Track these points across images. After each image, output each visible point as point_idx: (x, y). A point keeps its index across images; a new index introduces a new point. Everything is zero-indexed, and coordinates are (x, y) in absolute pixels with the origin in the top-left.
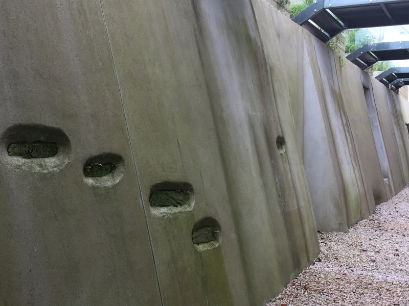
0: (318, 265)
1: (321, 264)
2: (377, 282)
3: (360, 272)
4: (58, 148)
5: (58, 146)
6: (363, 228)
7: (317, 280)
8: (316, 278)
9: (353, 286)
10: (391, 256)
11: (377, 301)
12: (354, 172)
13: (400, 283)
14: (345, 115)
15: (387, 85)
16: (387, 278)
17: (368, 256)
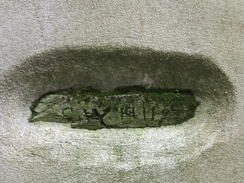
4: (198, 104)
5: (198, 99)
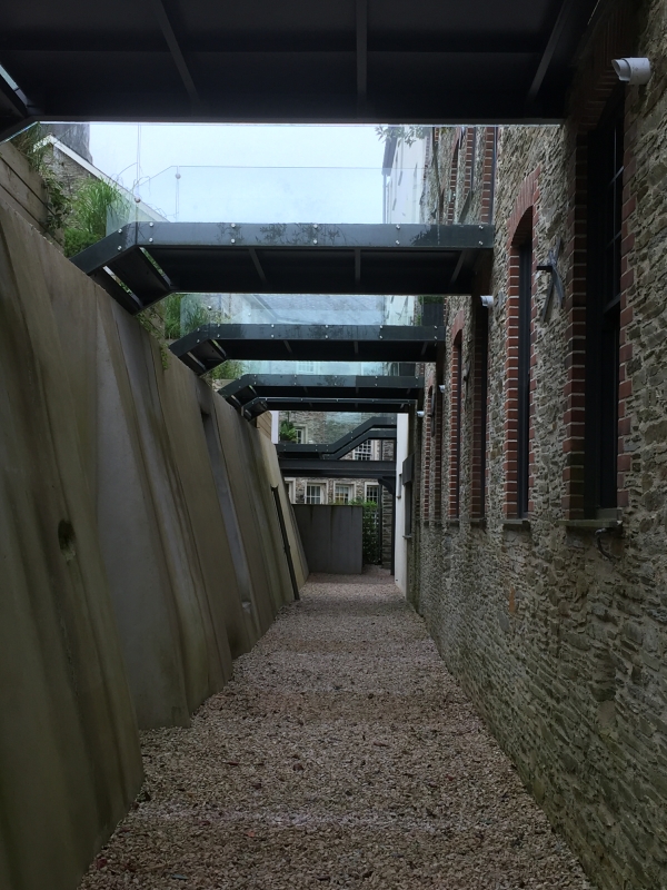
0: (145, 810)
1: (153, 805)
2: (276, 834)
3: (235, 816)
6: (218, 713)
7: (152, 845)
8: (150, 841)
9: (230, 848)
10: (289, 770)
11: (286, 877)
12: (195, 592)
13: (319, 829)
14: (174, 471)
15: (237, 408)
16: (294, 822)
17: (244, 777)
